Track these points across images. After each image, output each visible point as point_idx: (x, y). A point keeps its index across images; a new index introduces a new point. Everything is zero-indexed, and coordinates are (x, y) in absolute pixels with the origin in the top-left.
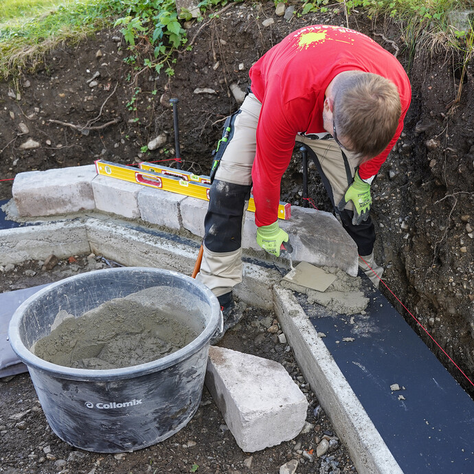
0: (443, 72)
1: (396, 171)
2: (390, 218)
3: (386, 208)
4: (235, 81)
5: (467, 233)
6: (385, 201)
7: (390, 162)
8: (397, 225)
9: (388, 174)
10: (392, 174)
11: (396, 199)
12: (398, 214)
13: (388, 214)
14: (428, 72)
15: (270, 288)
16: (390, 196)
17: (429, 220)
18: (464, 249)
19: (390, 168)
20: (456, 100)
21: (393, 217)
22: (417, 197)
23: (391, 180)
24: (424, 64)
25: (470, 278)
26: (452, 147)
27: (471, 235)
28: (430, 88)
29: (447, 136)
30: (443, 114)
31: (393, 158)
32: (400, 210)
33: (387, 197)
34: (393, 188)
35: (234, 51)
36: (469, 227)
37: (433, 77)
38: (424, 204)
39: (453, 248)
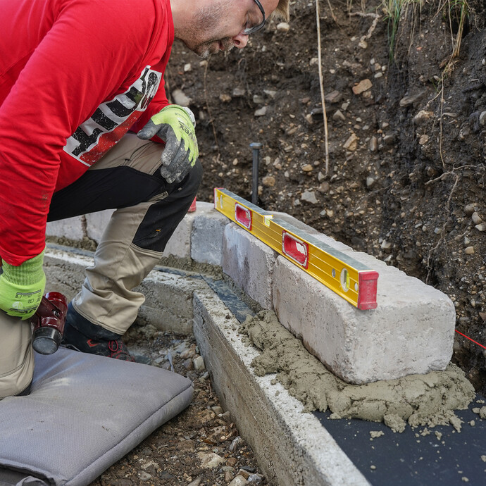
0: (437, 26)
1: (375, 175)
2: (367, 240)
3: (361, 227)
4: (179, 86)
5: (474, 224)
6: (359, 218)
7: (368, 166)
8: (376, 246)
9: (364, 182)
10: (370, 181)
11: (376, 213)
12: (377, 233)
13: (363, 235)
14: (417, 32)
15: (189, 298)
16: (367, 211)
17: (420, 225)
18: (470, 250)
19: (367, 174)
20: (454, 54)
21: (371, 237)
22: (402, 199)
23: (368, 190)
24: (412, 23)
25: (481, 287)
26: (449, 111)
27: (480, 227)
28: (419, 49)
29: (442, 100)
30: (436, 77)
31: (371, 160)
32: (380, 228)
33: (362, 212)
34: (372, 200)
35: (181, 51)
36: (476, 217)
37: (422, 36)
38: (412, 206)
39: (454, 253)
